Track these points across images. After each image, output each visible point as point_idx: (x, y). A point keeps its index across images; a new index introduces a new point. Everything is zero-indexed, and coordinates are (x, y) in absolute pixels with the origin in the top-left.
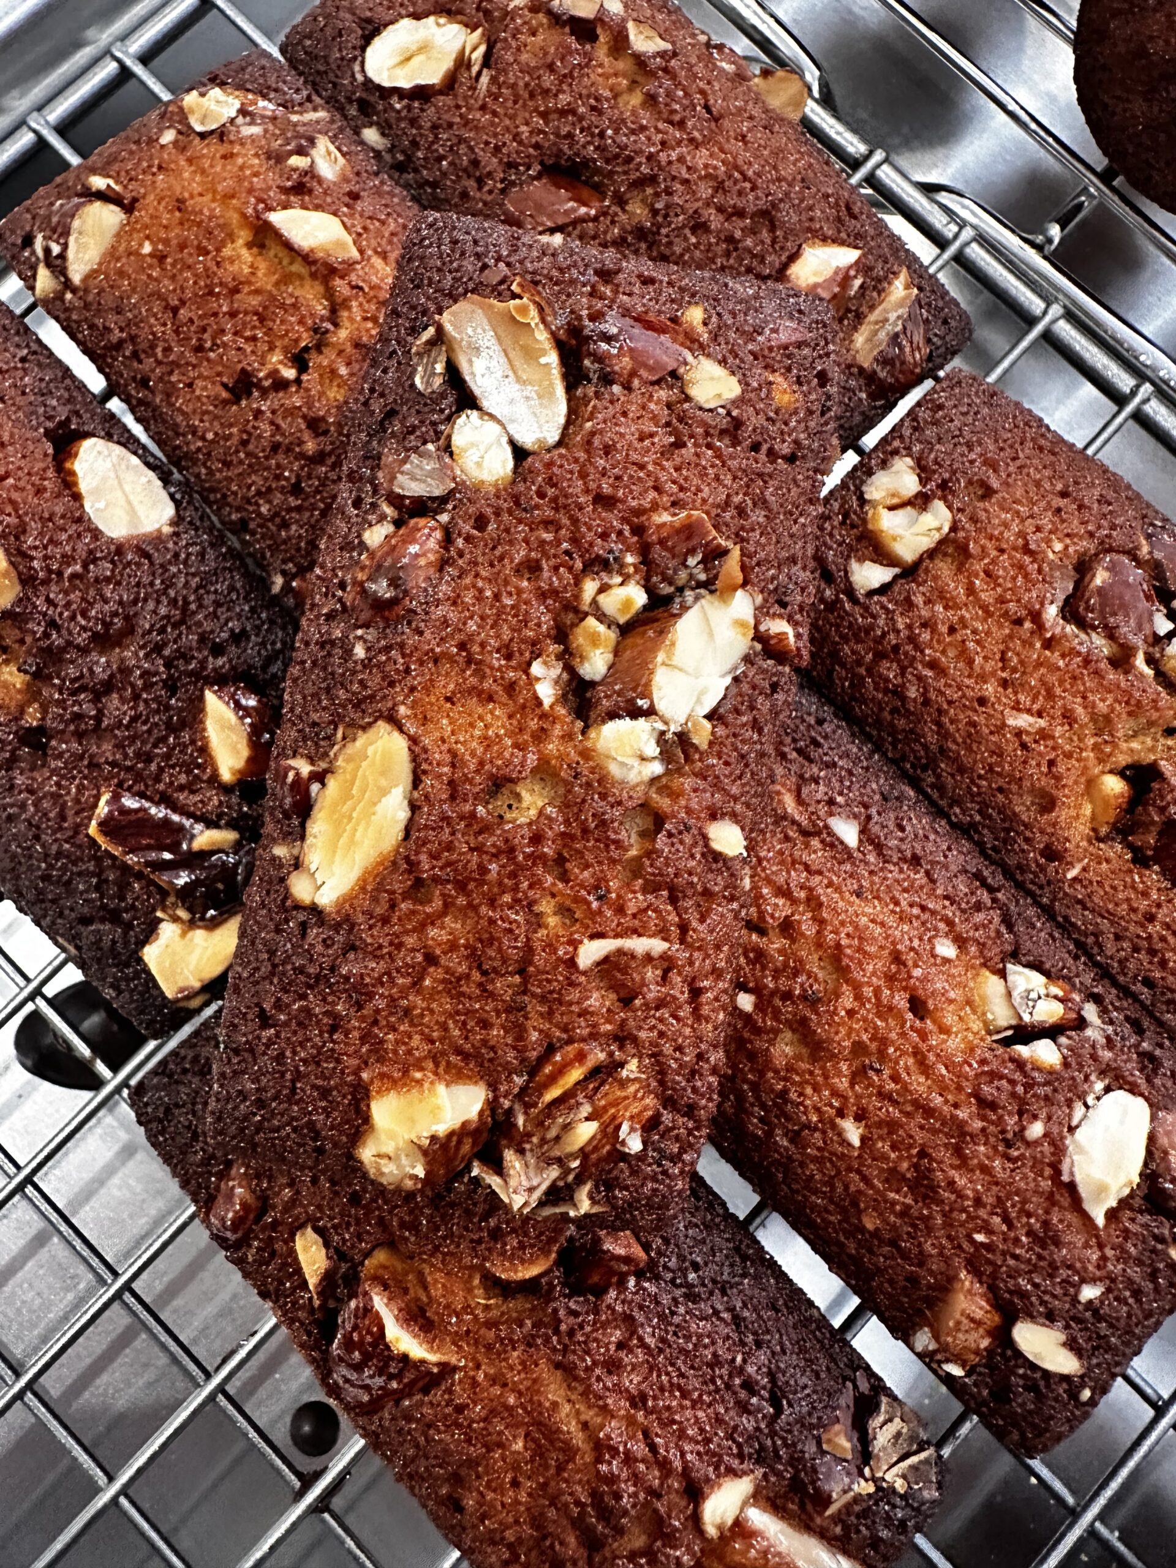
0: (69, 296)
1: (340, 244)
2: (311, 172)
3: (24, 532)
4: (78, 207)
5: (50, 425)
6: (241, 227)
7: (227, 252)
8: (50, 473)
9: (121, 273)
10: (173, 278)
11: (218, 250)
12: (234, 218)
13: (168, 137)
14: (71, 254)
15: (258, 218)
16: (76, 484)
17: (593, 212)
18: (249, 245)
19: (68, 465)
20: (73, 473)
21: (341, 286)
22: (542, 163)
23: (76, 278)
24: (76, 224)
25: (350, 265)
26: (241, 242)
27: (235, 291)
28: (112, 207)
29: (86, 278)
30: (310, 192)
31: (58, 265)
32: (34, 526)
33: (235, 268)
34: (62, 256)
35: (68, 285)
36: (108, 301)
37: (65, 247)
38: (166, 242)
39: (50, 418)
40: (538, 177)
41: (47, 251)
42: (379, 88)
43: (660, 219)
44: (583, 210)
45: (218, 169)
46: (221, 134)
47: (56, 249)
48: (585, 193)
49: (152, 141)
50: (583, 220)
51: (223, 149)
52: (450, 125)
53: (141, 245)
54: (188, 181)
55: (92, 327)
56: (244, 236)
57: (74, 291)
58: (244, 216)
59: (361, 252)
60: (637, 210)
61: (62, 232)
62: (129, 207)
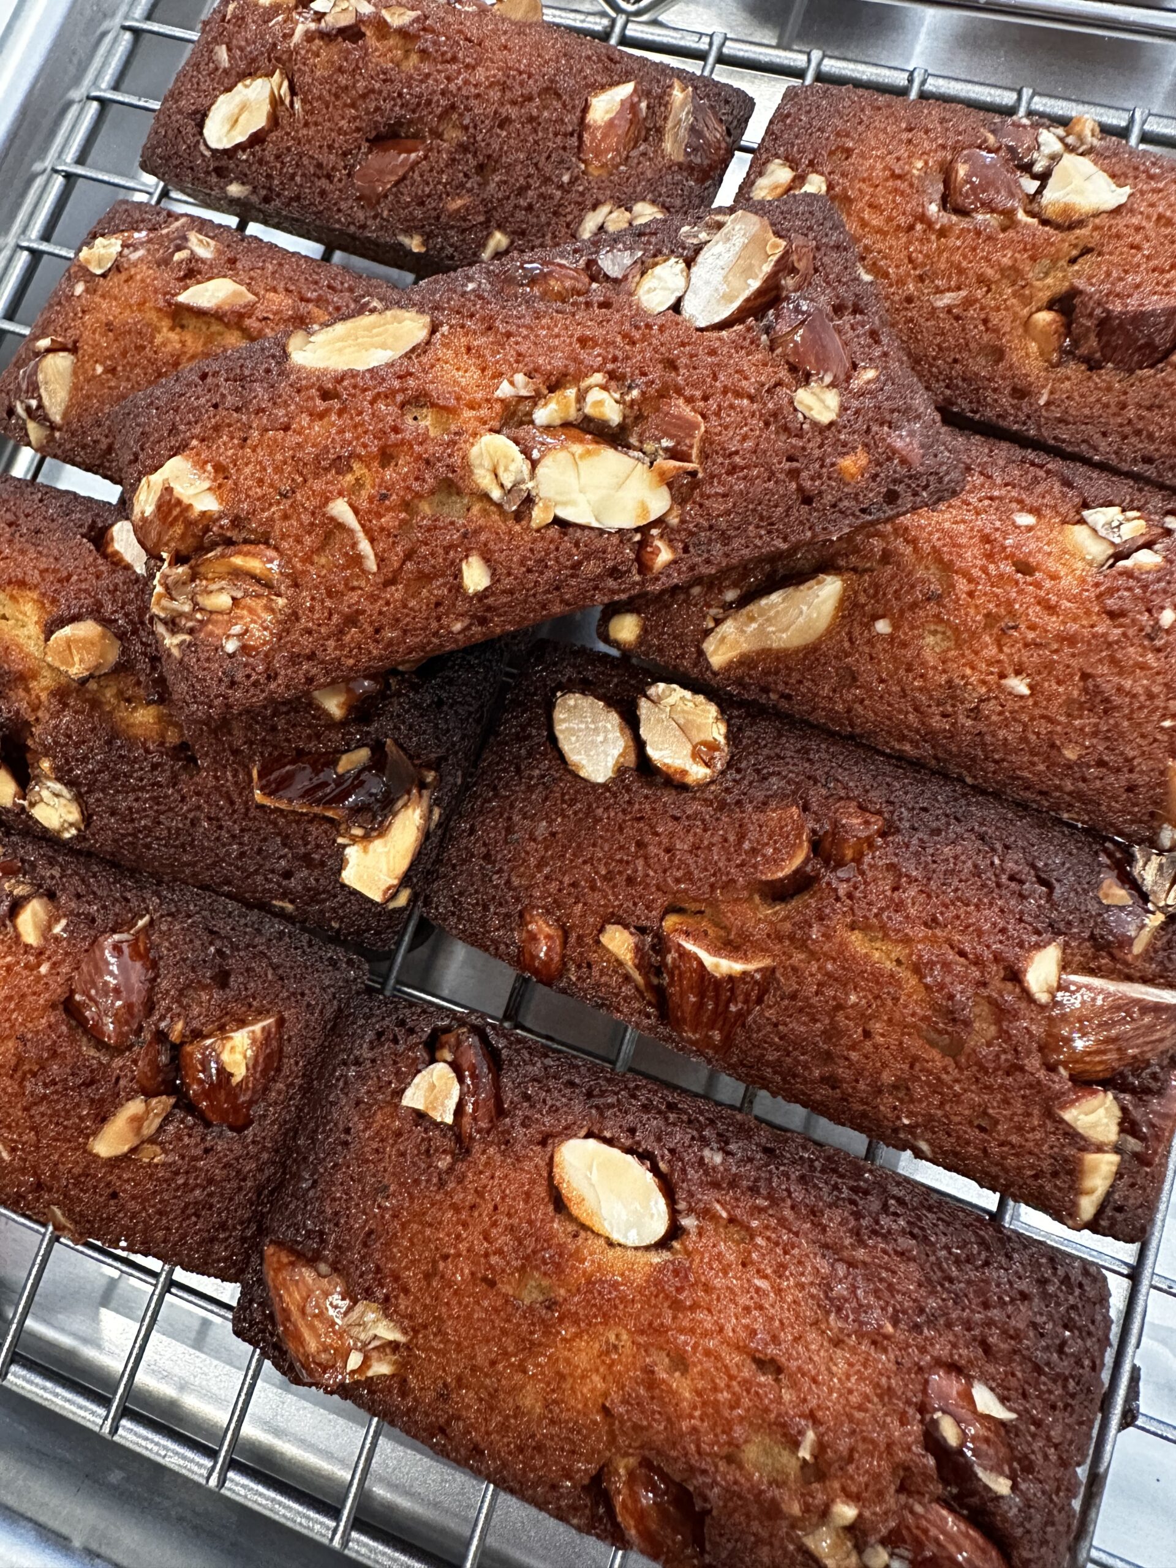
0: (57, 434)
1: (236, 294)
2: (193, 258)
3: (102, 606)
4: (37, 365)
5: (84, 530)
6: (160, 319)
7: (158, 340)
8: (100, 561)
9: (88, 397)
10: (128, 379)
11: (151, 342)
12: (152, 316)
13: (79, 289)
14: (46, 402)
15: (170, 304)
16: (121, 560)
17: (421, 153)
18: (172, 329)
19: (110, 550)
20: (116, 553)
21: (251, 323)
22: (367, 140)
23: (57, 419)
24: (41, 377)
25: (253, 306)
26: (165, 330)
27: (176, 364)
28: (61, 354)
29: (65, 415)
30: (200, 273)
31: (38, 414)
32: (106, 599)
33: (169, 348)
34: (40, 406)
35: (53, 427)
36: (88, 420)
37: (40, 398)
38: (111, 357)
39: (81, 526)
40: (370, 151)
41: (28, 409)
42: (225, 151)
43: (471, 130)
44: (413, 156)
45: (126, 289)
46: (117, 267)
47: (34, 403)
48: (410, 143)
49: (70, 297)
50: (417, 163)
51: (123, 276)
52: (289, 149)
53: (94, 370)
54: (109, 310)
55: (84, 447)
56: (166, 324)
57: (60, 429)
58: (160, 310)
59: (256, 294)
60: (454, 135)
61: (34, 388)
62: (73, 350)
